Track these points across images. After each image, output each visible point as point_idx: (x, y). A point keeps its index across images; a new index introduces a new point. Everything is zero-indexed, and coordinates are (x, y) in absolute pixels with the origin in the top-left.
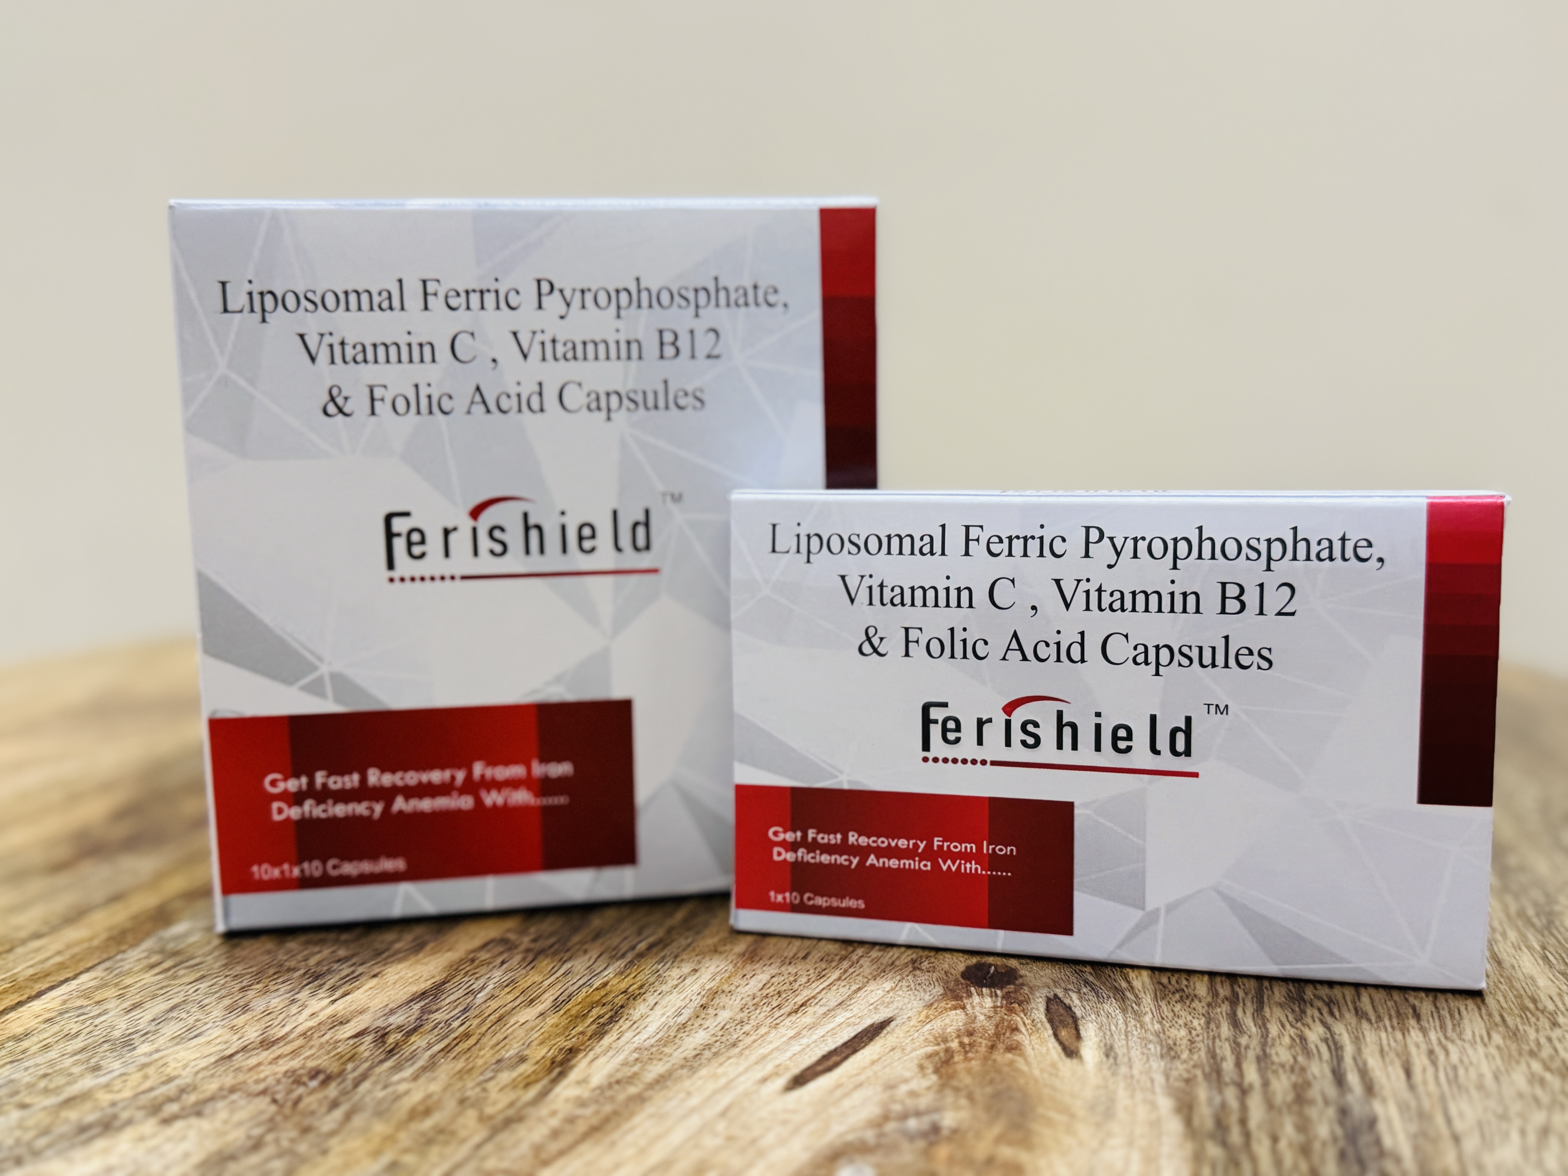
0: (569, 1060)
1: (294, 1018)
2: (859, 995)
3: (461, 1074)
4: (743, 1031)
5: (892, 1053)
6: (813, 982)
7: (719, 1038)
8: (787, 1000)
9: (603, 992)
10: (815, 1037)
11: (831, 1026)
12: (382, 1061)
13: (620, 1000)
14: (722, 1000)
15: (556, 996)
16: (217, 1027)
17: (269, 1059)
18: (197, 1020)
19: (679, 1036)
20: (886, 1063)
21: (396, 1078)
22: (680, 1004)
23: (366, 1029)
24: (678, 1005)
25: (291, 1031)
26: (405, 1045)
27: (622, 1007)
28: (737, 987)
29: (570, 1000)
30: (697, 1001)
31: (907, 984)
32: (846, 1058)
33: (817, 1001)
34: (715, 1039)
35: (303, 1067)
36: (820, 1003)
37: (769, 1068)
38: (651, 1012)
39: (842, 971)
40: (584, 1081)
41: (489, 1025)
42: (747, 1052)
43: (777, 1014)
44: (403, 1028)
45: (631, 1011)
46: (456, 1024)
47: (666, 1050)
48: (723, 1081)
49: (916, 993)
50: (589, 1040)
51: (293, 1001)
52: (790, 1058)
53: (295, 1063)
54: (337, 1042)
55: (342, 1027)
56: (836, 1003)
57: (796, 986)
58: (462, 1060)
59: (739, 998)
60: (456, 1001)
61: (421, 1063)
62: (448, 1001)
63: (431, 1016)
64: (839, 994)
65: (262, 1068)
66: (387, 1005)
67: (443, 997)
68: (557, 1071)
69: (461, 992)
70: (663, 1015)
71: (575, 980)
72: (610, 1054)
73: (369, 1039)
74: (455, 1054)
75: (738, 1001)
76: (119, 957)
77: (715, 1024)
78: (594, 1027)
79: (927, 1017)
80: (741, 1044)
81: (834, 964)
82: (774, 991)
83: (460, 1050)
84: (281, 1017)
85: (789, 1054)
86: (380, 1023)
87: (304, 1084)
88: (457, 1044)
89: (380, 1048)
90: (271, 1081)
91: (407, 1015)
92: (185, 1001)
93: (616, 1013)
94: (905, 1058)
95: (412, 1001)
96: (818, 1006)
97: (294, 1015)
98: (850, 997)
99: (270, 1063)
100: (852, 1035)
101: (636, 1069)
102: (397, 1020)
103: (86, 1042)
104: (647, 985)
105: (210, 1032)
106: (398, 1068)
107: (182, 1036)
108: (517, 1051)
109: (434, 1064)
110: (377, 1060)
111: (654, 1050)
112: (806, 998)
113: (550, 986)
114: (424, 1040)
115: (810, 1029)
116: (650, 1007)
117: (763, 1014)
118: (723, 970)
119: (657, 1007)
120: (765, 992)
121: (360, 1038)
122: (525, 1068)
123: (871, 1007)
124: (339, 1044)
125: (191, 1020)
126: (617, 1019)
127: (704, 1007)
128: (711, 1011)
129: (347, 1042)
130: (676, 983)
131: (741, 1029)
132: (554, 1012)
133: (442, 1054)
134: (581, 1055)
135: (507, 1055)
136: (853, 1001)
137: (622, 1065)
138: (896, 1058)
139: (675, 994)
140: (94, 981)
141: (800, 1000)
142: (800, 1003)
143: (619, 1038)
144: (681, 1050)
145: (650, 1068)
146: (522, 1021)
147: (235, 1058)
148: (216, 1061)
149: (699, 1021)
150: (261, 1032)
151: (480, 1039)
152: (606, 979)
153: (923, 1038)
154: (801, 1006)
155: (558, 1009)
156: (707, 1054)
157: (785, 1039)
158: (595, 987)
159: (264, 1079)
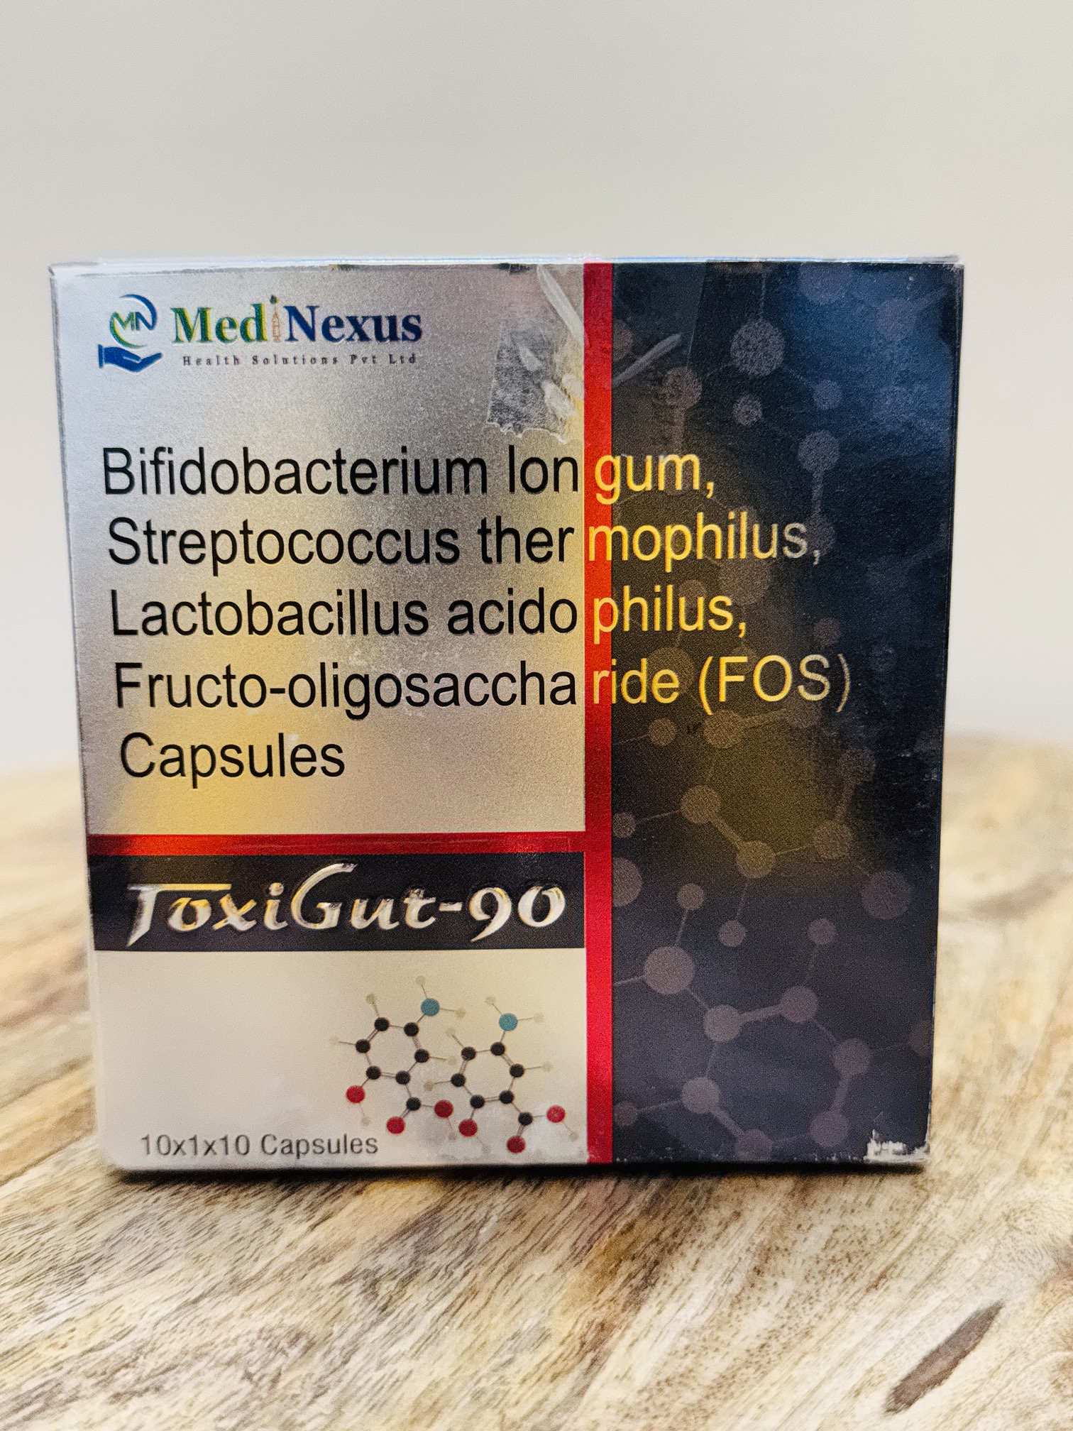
0: (602, 1342)
1: (269, 1248)
2: (949, 1265)
3: (472, 1351)
4: (814, 1312)
5: (1012, 1360)
6: (887, 1242)
7: (785, 1320)
8: (860, 1267)
9: (630, 1239)
10: (907, 1328)
11: (924, 1312)
12: (375, 1324)
13: (652, 1253)
14: (779, 1262)
15: (574, 1241)
16: (180, 1254)
17: (241, 1309)
18: (157, 1244)
19: (735, 1314)
20: (1008, 1375)
21: (393, 1351)
22: (727, 1264)
23: (354, 1271)
24: (725, 1265)
25: (266, 1268)
26: (401, 1301)
27: (656, 1263)
28: (794, 1242)
29: (591, 1247)
30: (749, 1263)
31: (1006, 1251)
32: (955, 1363)
33: (898, 1271)
34: (780, 1323)
35: (280, 1326)
36: (904, 1275)
37: (859, 1375)
38: (692, 1275)
39: (919, 1227)
40: (625, 1377)
41: (498, 1278)
42: (825, 1346)
43: (853, 1290)
44: (397, 1273)
45: (669, 1271)
46: (459, 1272)
47: (724, 1336)
48: (803, 1390)
49: (1022, 1265)
50: (623, 1310)
51: (267, 1224)
52: (883, 1360)
53: (271, 1319)
54: (320, 1289)
55: (324, 1267)
56: (923, 1276)
57: (867, 1247)
58: (471, 1329)
59: (799, 1261)
60: (456, 1236)
61: (421, 1331)
62: (446, 1237)
63: (428, 1257)
64: (923, 1262)
65: (232, 1322)
66: (375, 1237)
67: (440, 1230)
68: (590, 1356)
69: (461, 1225)
70: (709, 1279)
71: (594, 1217)
72: (652, 1336)
73: (357, 1287)
74: (461, 1319)
75: (799, 1265)
76: (72, 1147)
77: (777, 1298)
78: (626, 1291)
79: (1045, 1304)
80: (814, 1333)
81: (908, 1215)
82: (842, 1251)
83: (467, 1313)
84: (254, 1246)
85: (880, 1354)
86: (368, 1264)
87: (283, 1352)
88: (462, 1304)
89: (371, 1302)
90: (242, 1345)
91: (399, 1255)
92: (143, 1215)
93: (650, 1272)
94: (1032, 1368)
95: (404, 1232)
96: (901, 1280)
97: (268, 1244)
98: (939, 1269)
99: (242, 1316)
100: (955, 1326)
101: (688, 1362)
102: (388, 1260)
103: (30, 1268)
104: (682, 1231)
105: (172, 1262)
106: (393, 1336)
107: (140, 1265)
108: (536, 1322)
109: (438, 1332)
110: (369, 1321)
111: (707, 1333)
112: (884, 1267)
113: (566, 1223)
114: (423, 1294)
115: (899, 1314)
116: (691, 1266)
117: (834, 1288)
118: (772, 1216)
119: (700, 1267)
120: (832, 1253)
121: (346, 1285)
122: (551, 1349)
123: (970, 1285)
124: (322, 1292)
125: (150, 1243)
126: (653, 1281)
127: (758, 1271)
128: (767, 1278)
129: (331, 1290)
130: (716, 1232)
131: (811, 1309)
132: (575, 1262)
133: (447, 1317)
134: (617, 1334)
135: (525, 1328)
136: (945, 1273)
137: (670, 1354)
138: (1021, 1368)
139: (718, 1247)
140: (44, 1179)
141: (877, 1267)
142: (878, 1272)
143: (659, 1312)
144: (741, 1336)
145: (705, 1362)
146: (538, 1275)
147: (201, 1304)
148: (179, 1309)
149: (755, 1293)
150: (231, 1268)
151: (489, 1299)
152: (629, 1219)
153: (1046, 1337)
154: (880, 1278)
155: (578, 1259)
156: (775, 1346)
157: (869, 1328)
158: (619, 1229)
159: (236, 1340)
